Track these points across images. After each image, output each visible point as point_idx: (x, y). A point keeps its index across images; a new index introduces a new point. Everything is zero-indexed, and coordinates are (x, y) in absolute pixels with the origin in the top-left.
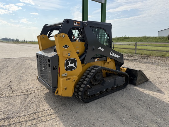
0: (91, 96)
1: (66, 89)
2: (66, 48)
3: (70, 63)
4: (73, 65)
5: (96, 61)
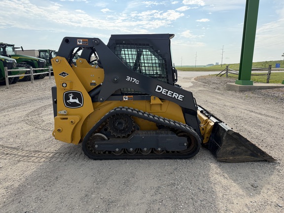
0: (107, 152)
1: (59, 130)
2: (64, 76)
3: (71, 97)
4: (77, 101)
5: (127, 99)
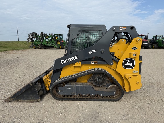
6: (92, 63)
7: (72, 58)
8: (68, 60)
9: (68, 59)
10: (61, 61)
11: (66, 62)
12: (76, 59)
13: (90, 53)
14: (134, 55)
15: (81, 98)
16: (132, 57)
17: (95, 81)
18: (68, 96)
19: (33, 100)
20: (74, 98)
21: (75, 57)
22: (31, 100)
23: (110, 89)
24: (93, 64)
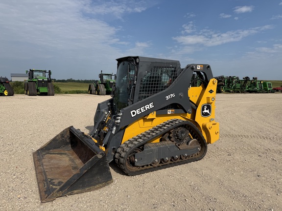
6: (168, 113)
7: (146, 106)
8: (141, 110)
9: (141, 108)
10: (131, 112)
11: (138, 113)
12: (151, 107)
13: (167, 98)
14: (213, 99)
15: (163, 164)
16: (211, 101)
17: (176, 138)
18: (148, 165)
19: (101, 185)
20: (155, 167)
21: (150, 104)
22: (97, 186)
23: (191, 145)
24: (170, 113)
